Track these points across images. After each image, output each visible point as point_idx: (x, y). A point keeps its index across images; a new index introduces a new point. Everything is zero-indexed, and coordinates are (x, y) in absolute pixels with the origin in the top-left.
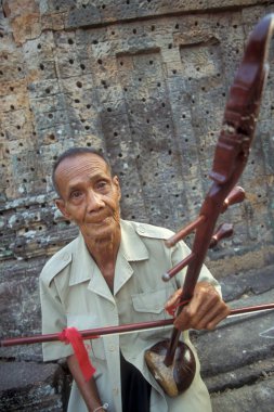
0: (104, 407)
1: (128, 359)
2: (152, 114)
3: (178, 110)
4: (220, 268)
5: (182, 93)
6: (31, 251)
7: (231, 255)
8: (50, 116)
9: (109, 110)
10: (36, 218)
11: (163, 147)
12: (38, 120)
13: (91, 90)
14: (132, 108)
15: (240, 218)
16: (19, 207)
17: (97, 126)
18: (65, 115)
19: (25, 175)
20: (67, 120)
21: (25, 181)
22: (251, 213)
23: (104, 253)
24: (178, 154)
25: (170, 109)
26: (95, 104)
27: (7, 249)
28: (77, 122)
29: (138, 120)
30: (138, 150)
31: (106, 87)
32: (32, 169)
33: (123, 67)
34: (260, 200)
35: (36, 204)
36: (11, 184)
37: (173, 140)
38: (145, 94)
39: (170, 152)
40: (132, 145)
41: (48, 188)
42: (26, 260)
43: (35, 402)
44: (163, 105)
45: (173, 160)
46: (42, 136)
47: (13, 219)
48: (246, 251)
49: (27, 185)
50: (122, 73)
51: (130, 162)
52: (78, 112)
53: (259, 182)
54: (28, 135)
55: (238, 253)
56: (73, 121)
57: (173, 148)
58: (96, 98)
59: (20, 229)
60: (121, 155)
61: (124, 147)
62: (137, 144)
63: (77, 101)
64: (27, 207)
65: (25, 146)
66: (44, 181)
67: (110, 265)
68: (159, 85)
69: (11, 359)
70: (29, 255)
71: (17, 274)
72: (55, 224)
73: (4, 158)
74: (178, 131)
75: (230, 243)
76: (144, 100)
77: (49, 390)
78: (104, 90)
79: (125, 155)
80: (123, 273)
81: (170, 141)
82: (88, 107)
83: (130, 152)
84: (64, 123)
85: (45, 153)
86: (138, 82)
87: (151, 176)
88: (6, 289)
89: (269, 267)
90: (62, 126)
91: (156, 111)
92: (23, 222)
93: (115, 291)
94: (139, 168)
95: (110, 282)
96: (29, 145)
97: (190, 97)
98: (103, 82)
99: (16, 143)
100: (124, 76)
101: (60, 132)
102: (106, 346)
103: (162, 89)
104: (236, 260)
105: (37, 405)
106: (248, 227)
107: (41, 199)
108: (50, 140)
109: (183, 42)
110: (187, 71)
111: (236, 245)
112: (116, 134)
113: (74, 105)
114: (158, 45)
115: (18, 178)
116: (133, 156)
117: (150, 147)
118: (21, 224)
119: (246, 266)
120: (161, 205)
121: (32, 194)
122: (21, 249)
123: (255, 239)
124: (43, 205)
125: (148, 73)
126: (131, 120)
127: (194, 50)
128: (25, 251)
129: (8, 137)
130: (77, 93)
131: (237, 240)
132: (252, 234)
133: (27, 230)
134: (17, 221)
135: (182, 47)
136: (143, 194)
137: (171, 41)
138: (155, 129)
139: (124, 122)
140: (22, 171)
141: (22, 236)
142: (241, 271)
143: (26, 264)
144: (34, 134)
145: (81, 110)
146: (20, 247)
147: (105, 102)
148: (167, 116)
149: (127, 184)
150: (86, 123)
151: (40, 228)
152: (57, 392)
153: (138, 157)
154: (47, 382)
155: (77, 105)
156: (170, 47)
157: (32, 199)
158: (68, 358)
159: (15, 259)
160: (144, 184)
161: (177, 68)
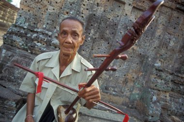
0: (33, 116)
1: (52, 104)
2: (109, 25)
3: (120, 29)
4: (104, 97)
5: (125, 24)
6: (35, 51)
7: (111, 94)
8: (71, 5)
9: (94, 15)
10: (44, 39)
11: (107, 40)
12: (65, 4)
13: (91, 4)
14: (103, 19)
15: (121, 82)
16: (40, 32)
17: (86, 18)
18: (77, 8)
19: (49, 22)
20: (76, 10)
21: (48, 24)
22: (127, 82)
23: (65, 61)
24: (111, 46)
25: (117, 28)
26: (90, 10)
27: (26, 45)
28: (80, 12)
29: (103, 25)
30: (97, 36)
31: (98, 6)
32: (53, 21)
33: (108, 3)
34: (133, 79)
35: (47, 35)
36: (42, 22)
37: (112, 39)
38: (111, 17)
39: (108, 43)
40: (96, 33)
41: (55, 31)
42: (32, 53)
43: (5, 106)
44: (116, 25)
45: (108, 46)
46: (64, 10)
47: (35, 35)
48: (117, 95)
49: (48, 26)
50: (107, 4)
51: (92, 38)
52: (82, 9)
53: (136, 73)
54: (58, 7)
55: (114, 95)
56: (78, 11)
57: (110, 42)
58: (92, 8)
59: (36, 40)
60: (89, 34)
61: (92, 31)
62: (98, 33)
63: (84, 5)
64: (43, 34)
65: (55, 11)
66: (55, 28)
67: (64, 67)
68: (118, 16)
69: (4, 87)
70: (34, 52)
71: (25, 57)
72: (51, 45)
73: (45, 11)
74: (116, 37)
75: (113, 89)
76: (109, 19)
77: (14, 104)
78: (96, 7)
79: (91, 35)
80: (67, 72)
81: (111, 39)
82: (87, 9)
83: (93, 35)
84: (75, 10)
85: (61, 17)
86: (111, 11)
87: (96, 48)
88: (18, 59)
89: (123, 106)
90: (73, 11)
91: (112, 25)
92: (38, 38)
93: (61, 76)
94: (94, 43)
95: (61, 72)
96: (57, 11)
97: (127, 27)
98: (98, 4)
99: (53, 8)
100: (107, 6)
101: (71, 13)
102: (46, 94)
103: (118, 19)
104: (112, 97)
105: (6, 108)
106: (123, 87)
107: (50, 33)
108: (66, 14)
109: (135, 6)
110: (131, 17)
111: (114, 91)
112: (92, 25)
113: (82, 6)
114: (125, 1)
115: (46, 21)
116: (94, 37)
117: (102, 37)
118: (37, 39)
119: (114, 101)
120: (95, 61)
121: (48, 30)
122: (32, 48)
123: (123, 93)
124: (50, 37)
125: (116, 10)
126: (100, 23)
127: (138, 11)
128: (33, 50)
129: (50, 4)
130: (86, 2)
131: (116, 90)
132: (123, 90)
133: (38, 42)
134: (36, 37)
135: (134, 7)
136: (90, 53)
137: (131, 3)
138: (108, 32)
139: (97, 22)
140: (48, 19)
141: (35, 43)
142: (111, 102)
143: (30, 55)
144: (61, 8)
145: (84, 9)
146: (32, 47)
147: (94, 11)
148: (114, 29)
149: (86, 46)
150: (83, 15)
151: (44, 44)
152: (16, 107)
153: (96, 38)
154: (14, 101)
155: (84, 6)
156: (130, 5)
157: (47, 32)
158: (29, 93)
159: (27, 51)
160: (92, 49)
161: (128, 14)
